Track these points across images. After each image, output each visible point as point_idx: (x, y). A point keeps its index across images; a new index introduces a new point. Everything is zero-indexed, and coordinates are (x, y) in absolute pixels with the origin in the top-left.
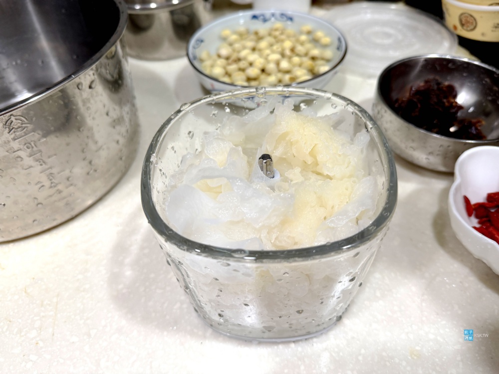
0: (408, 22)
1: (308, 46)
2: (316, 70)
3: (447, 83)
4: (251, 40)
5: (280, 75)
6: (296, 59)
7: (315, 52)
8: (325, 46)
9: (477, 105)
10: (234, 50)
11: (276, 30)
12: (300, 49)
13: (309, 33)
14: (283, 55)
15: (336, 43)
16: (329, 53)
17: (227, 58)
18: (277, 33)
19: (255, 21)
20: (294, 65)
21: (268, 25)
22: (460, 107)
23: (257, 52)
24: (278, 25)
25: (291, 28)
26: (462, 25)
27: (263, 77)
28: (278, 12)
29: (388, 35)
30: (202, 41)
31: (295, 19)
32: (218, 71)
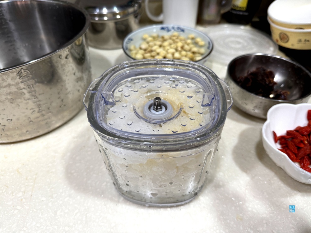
0: (251, 36)
1: (191, 46)
2: (194, 59)
4: (159, 41)
7: (195, 49)
8: (201, 46)
9: (285, 82)
10: (149, 46)
11: (174, 36)
12: (187, 47)
13: (193, 39)
14: (176, 50)
15: (207, 45)
16: (203, 50)
17: (145, 50)
18: (174, 38)
19: (163, 31)
20: (182, 56)
21: (170, 34)
22: (275, 83)
23: (162, 47)
24: (175, 34)
25: (183, 36)
26: (281, 39)
28: (176, 27)
29: (239, 43)
30: (131, 40)
31: (186, 31)
32: (139, 56)
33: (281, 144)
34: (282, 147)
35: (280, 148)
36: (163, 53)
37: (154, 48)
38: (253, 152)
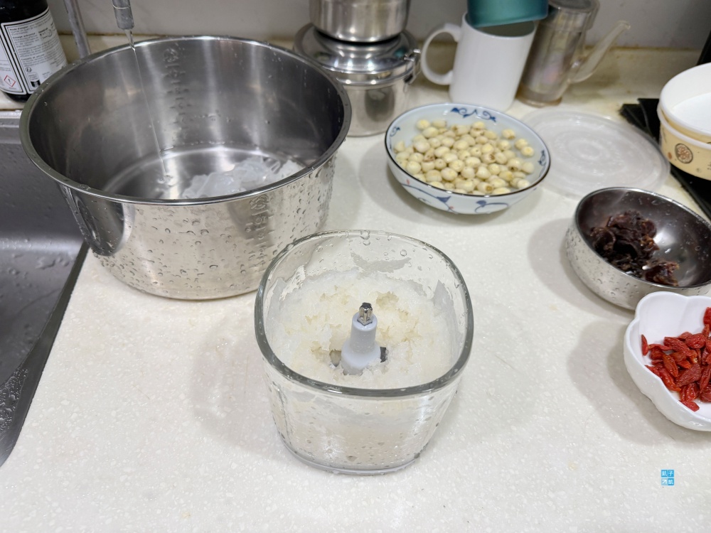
1: (510, 153)
2: (514, 182)
3: (647, 220)
4: (449, 137)
5: (476, 182)
6: (495, 168)
7: (516, 163)
8: (527, 157)
9: (674, 248)
10: (431, 146)
11: (477, 129)
12: (501, 157)
13: (511, 138)
14: (482, 161)
15: (539, 156)
16: (529, 166)
17: (424, 154)
18: (478, 133)
19: (455, 115)
20: (492, 174)
21: (468, 122)
22: (656, 248)
23: (454, 151)
24: (479, 124)
25: (493, 128)
26: (678, 155)
27: (459, 180)
28: (481, 108)
29: (595, 151)
30: (398, 129)
31: (498, 120)
32: (413, 167)
33: (651, 357)
34: (653, 363)
35: (650, 365)
36: (457, 165)
37: (440, 152)
38: (603, 364)
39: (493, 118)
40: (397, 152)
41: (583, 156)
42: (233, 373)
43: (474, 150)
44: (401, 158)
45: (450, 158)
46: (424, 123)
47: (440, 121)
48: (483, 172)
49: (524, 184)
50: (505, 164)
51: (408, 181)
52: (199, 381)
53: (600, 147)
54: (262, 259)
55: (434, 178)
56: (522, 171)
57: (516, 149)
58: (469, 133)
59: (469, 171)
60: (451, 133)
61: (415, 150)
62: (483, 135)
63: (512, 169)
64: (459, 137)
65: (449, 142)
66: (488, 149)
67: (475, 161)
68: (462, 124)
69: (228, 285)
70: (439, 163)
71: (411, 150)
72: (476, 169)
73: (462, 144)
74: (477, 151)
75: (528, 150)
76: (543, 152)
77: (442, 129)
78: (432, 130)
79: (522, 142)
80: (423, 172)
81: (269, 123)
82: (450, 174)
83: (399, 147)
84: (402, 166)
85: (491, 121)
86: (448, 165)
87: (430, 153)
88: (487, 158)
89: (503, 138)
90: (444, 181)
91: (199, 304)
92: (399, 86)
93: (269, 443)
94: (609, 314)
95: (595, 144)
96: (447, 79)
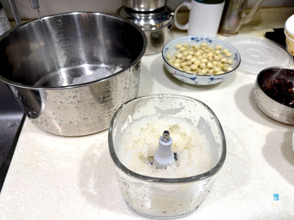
1: (221, 56)
2: (225, 68)
3: (289, 81)
4: (191, 51)
5: (207, 70)
6: (215, 63)
7: (224, 60)
8: (228, 57)
10: (184, 55)
11: (204, 46)
12: (217, 57)
13: (220, 49)
14: (209, 60)
15: (234, 56)
16: (231, 61)
17: (181, 59)
18: (204, 48)
19: (193, 41)
20: (214, 65)
21: (199, 43)
23: (195, 57)
24: (204, 44)
25: (211, 46)
27: (199, 70)
28: (204, 37)
29: (258, 53)
30: (167, 49)
31: (213, 42)
32: (177, 65)
36: (197, 63)
37: (189, 57)
39: (211, 41)
40: (168, 59)
41: (252, 56)
42: (99, 171)
43: (204, 55)
44: (170, 62)
45: (193, 60)
46: (179, 46)
47: (186, 44)
48: (210, 65)
49: (230, 69)
50: (219, 61)
51: (175, 72)
52: (83, 176)
53: (259, 51)
54: (109, 114)
55: (188, 70)
56: (227, 63)
57: (223, 54)
58: (200, 49)
59: (203, 65)
60: (192, 49)
61: (177, 58)
62: (207, 49)
63: (223, 63)
64: (196, 50)
65: (192, 53)
66: (210, 54)
67: (205, 60)
68: (197, 45)
69: (94, 127)
70: (189, 63)
71: (174, 58)
72: (206, 64)
73: (198, 53)
74: (205, 56)
75: (229, 54)
76: (236, 55)
77: (188, 48)
78: (183, 48)
79: (226, 51)
80: (181, 67)
81: (107, 51)
82: (194, 67)
83: (169, 57)
84: (172, 65)
85: (210, 43)
86: (193, 63)
87: (184, 58)
88: (211, 59)
89: (216, 49)
90: (192, 70)
91: (80, 138)
92: (166, 30)
93: (120, 206)
94: (278, 127)
95: (256, 50)
96: (186, 27)
